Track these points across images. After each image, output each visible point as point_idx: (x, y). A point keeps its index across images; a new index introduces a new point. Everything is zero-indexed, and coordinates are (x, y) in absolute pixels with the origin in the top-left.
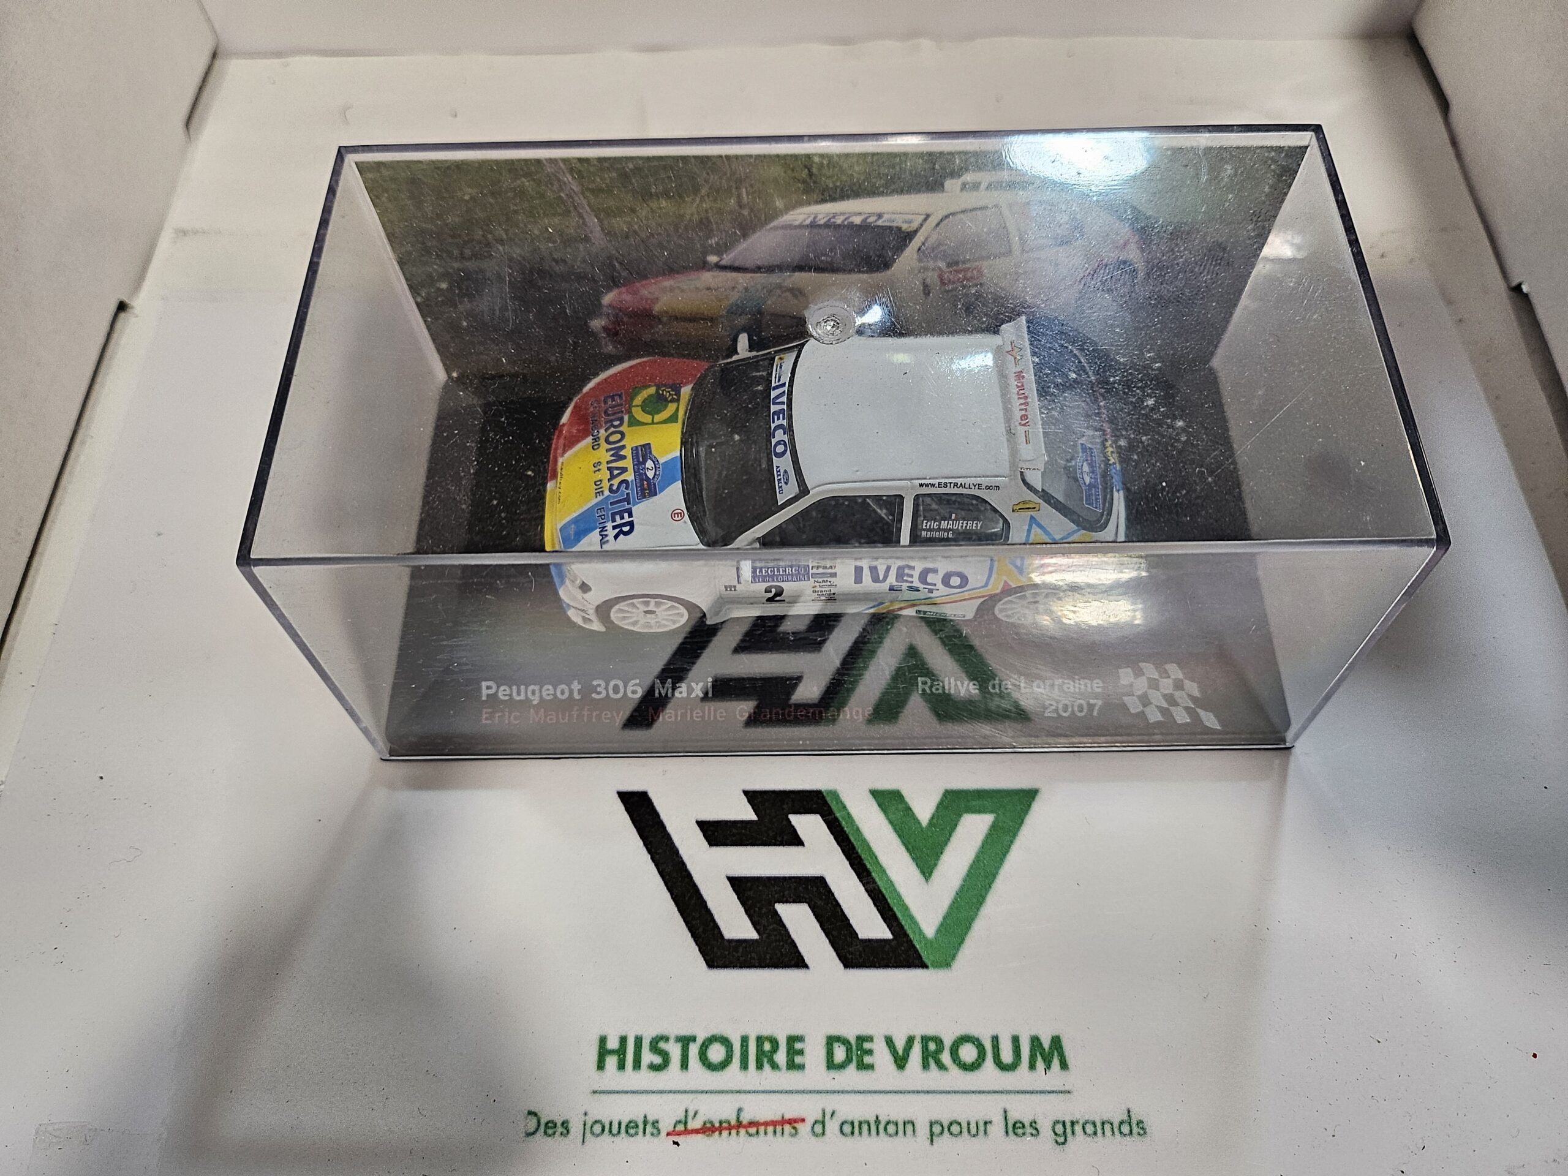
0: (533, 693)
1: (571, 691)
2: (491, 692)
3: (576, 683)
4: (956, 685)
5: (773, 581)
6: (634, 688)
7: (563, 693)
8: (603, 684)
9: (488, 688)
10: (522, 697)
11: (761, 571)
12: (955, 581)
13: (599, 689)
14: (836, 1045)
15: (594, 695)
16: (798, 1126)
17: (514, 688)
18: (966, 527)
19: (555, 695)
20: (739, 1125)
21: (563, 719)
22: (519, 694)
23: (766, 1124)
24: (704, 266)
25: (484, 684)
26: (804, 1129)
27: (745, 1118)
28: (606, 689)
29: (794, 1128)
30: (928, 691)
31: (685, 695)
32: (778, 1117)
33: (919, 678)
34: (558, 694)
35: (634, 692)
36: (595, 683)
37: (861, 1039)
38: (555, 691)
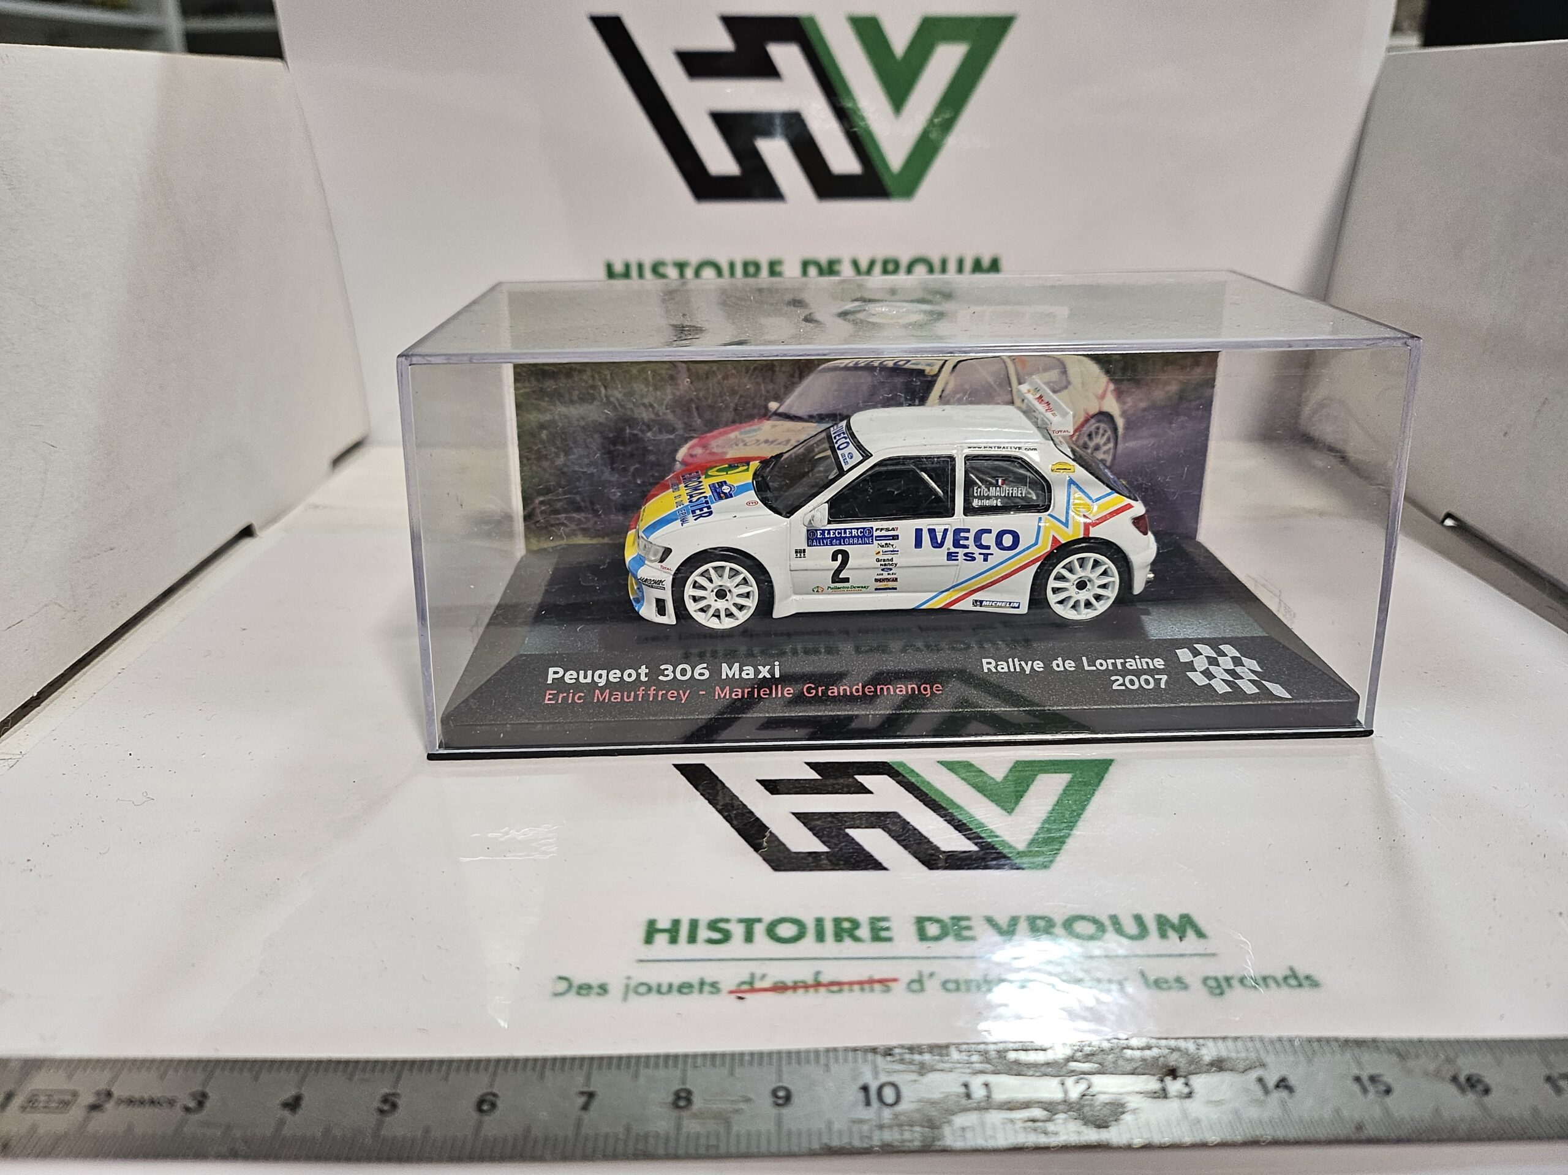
0: (600, 676)
1: (639, 675)
2: (556, 676)
3: (644, 667)
4: (1020, 665)
5: (840, 544)
6: (702, 671)
7: (630, 675)
8: (671, 668)
9: (556, 673)
10: (589, 680)
11: (829, 533)
12: (1008, 540)
13: (666, 672)
14: (927, 924)
15: (661, 678)
16: (891, 984)
17: (582, 673)
18: (1012, 494)
19: (621, 678)
20: (818, 985)
21: (628, 699)
22: (585, 677)
23: (851, 984)
24: (766, 415)
25: (551, 670)
26: (898, 988)
27: (825, 978)
28: (674, 672)
29: (886, 986)
30: (994, 670)
31: (752, 676)
32: (864, 977)
33: (983, 660)
34: (626, 678)
35: (701, 674)
36: (662, 667)
37: (956, 919)
38: (622, 675)
